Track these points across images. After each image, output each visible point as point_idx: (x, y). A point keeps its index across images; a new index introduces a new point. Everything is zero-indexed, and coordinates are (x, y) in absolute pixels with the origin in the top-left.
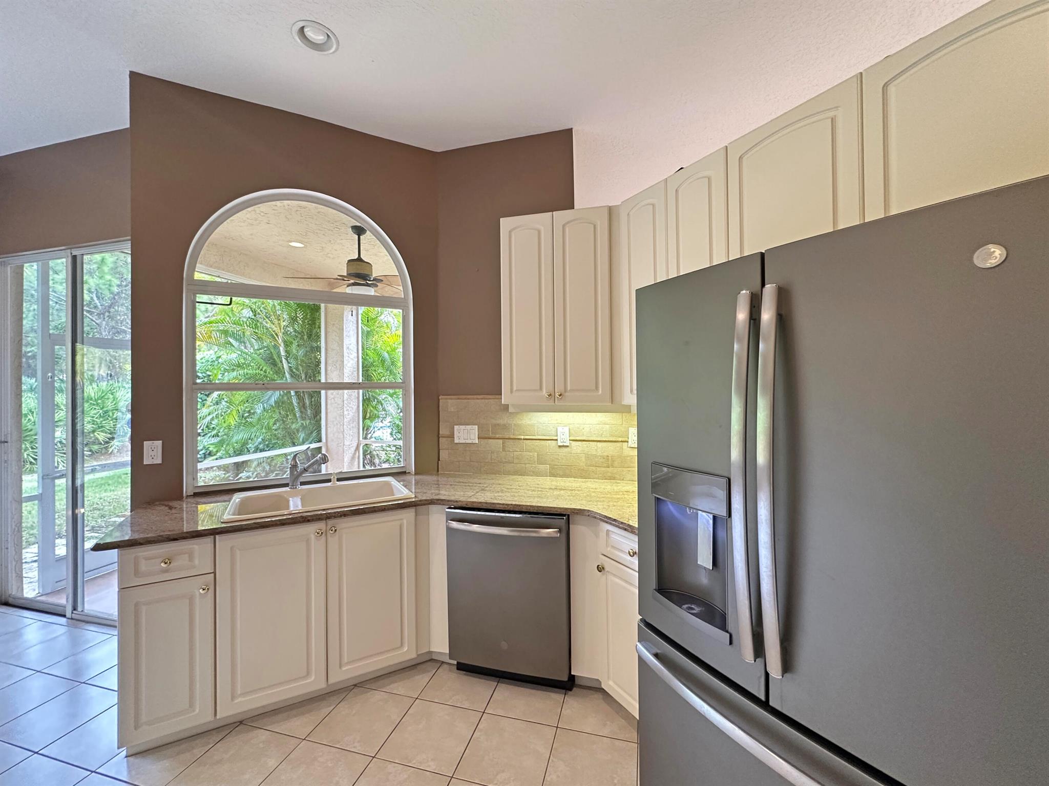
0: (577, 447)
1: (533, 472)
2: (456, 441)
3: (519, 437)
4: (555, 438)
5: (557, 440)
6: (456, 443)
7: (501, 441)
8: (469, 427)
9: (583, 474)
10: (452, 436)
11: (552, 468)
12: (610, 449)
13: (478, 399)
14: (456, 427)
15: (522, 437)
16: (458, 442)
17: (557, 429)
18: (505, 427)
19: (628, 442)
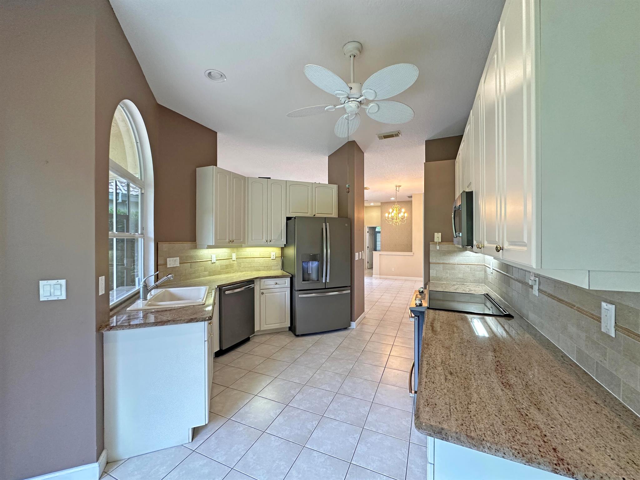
0: (218, 263)
1: (203, 276)
2: (168, 266)
3: (197, 261)
4: (211, 260)
5: (211, 261)
6: (168, 268)
7: (189, 264)
8: (175, 258)
9: (220, 273)
10: (166, 264)
11: (209, 273)
12: (226, 262)
13: (180, 244)
14: (168, 259)
15: (199, 261)
16: (169, 267)
17: (212, 256)
18: (191, 257)
19: (232, 259)
